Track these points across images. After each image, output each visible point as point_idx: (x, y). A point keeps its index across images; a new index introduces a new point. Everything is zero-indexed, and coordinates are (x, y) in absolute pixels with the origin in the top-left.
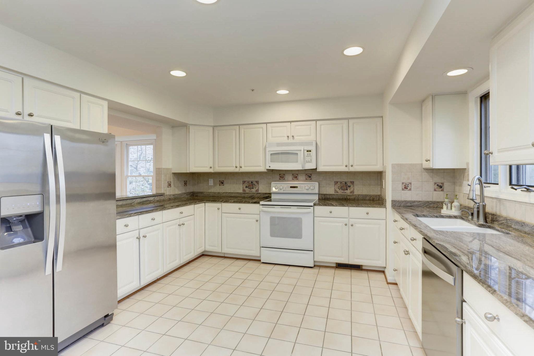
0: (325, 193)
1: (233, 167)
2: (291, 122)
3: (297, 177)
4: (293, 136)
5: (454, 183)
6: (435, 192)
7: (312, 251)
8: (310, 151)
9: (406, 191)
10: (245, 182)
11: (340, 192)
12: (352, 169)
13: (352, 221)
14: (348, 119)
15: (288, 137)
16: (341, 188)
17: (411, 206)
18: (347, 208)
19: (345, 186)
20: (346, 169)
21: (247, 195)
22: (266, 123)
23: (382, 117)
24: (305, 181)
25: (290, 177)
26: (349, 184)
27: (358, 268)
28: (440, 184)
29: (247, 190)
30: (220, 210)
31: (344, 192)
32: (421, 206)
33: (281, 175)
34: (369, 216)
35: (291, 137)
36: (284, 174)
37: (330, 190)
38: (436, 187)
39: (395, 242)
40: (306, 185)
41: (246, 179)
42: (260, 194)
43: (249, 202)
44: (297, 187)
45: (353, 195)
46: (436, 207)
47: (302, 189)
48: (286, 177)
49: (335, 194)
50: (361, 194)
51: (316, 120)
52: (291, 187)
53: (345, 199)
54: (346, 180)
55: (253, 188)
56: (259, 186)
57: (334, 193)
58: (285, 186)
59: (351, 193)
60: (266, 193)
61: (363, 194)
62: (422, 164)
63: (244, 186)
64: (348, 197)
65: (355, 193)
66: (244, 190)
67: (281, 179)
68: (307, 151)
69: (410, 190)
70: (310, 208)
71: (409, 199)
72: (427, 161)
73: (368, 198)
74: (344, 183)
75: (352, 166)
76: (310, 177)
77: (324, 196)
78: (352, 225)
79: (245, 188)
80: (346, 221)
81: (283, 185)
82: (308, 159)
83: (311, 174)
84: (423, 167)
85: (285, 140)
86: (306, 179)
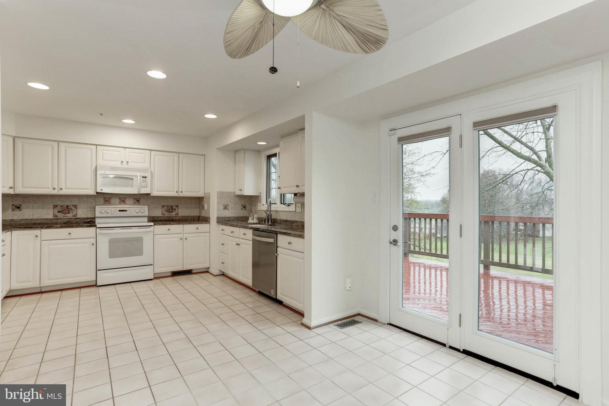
0: (153, 216)
1: (49, 188)
2: (125, 148)
3: (124, 201)
4: (127, 162)
5: (251, 205)
6: (242, 211)
7: (152, 265)
8: (146, 177)
9: (226, 211)
10: (57, 206)
11: (167, 214)
12: (181, 195)
13: (186, 236)
14: (179, 153)
15: (122, 162)
16: (168, 211)
17: (228, 221)
18: (181, 226)
19: (171, 209)
20: (176, 195)
21: (60, 220)
22: (96, 145)
23: (204, 155)
24: (133, 205)
25: (117, 201)
26: (174, 207)
27: (189, 272)
28: (244, 206)
29: (60, 215)
30: (39, 237)
31: (169, 214)
32: (234, 220)
33: (106, 199)
34: (199, 231)
35: (125, 163)
36: (110, 198)
37: (158, 213)
38: (242, 207)
39: (223, 244)
40: (135, 209)
41: (59, 203)
42: (80, 219)
43: (83, 226)
44: (126, 211)
45: (178, 216)
46: (243, 220)
47: (132, 212)
48: (113, 200)
49: (163, 216)
50: (184, 215)
51: (151, 150)
52: (120, 211)
53: (171, 220)
54: (172, 204)
55: (69, 213)
56: (78, 210)
57: (161, 216)
58: (113, 209)
59: (176, 215)
60: (87, 218)
61: (186, 215)
62: (235, 192)
63: (55, 210)
64: (174, 219)
65: (179, 215)
66: (55, 216)
67: (106, 202)
68: (143, 177)
69: (228, 209)
70: (150, 228)
71: (227, 216)
72: (240, 190)
73: (190, 218)
74: (170, 206)
75: (181, 192)
76: (138, 201)
77: (153, 218)
78: (186, 239)
79: (56, 213)
80: (181, 236)
81: (110, 209)
82: (144, 184)
83: (139, 199)
84: (236, 194)
85: (118, 164)
86: (135, 203)
